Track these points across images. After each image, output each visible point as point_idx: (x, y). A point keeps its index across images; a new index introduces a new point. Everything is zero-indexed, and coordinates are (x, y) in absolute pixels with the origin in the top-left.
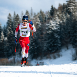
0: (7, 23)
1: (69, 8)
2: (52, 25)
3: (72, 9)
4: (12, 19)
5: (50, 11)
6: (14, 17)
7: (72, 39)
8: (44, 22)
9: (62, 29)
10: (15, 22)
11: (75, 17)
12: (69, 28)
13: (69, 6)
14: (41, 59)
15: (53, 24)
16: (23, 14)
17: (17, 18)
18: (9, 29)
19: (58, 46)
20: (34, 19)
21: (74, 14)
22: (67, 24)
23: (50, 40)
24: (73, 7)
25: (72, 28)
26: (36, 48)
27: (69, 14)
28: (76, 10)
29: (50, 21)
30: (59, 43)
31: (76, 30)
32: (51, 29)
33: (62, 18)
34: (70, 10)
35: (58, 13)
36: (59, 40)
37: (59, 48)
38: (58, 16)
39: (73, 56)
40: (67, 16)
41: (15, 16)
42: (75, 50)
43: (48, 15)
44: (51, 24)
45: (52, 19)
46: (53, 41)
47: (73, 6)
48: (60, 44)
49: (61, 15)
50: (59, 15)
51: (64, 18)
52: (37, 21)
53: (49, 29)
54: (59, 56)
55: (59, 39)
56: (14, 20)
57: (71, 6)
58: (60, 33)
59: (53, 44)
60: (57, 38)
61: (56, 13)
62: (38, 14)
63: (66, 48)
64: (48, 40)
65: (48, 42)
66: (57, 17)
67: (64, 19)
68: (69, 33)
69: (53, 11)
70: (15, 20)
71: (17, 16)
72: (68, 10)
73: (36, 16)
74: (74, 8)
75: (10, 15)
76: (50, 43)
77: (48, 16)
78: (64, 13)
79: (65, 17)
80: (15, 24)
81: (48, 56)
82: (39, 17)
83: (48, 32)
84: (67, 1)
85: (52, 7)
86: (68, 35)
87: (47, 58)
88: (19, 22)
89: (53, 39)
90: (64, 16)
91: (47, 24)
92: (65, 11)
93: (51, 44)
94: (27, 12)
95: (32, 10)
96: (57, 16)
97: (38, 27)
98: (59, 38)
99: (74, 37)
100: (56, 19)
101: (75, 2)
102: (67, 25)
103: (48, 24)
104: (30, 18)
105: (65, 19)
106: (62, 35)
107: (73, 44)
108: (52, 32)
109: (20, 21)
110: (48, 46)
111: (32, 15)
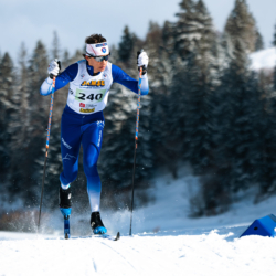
1: (184, 36)
2: (125, 93)
3: (195, 40)
5: (117, 47)
7: (192, 145)
9: (159, 110)
12: (182, 106)
13: (185, 29)
16: (24, 53)
17: (4, 65)
19: (142, 166)
21: (199, 57)
22: (177, 91)
23: (116, 145)
24: (198, 36)
25: (192, 108)
27: (183, 59)
28: (206, 45)
30: (145, 158)
31: (206, 115)
32: (118, 109)
33: (158, 71)
34: (186, 44)
36: (146, 146)
37: (145, 174)
39: (193, 202)
40: (176, 65)
42: (200, 181)
44: (119, 91)
46: (127, 149)
47: (199, 31)
48: (150, 158)
49: (154, 62)
51: (165, 72)
53: (114, 108)
54: (145, 200)
55: (148, 143)
57: (192, 32)
58: (151, 122)
59: (125, 160)
62: (78, 53)
63: (170, 175)
64: (110, 144)
65: (110, 152)
67: (165, 76)
68: (182, 122)
69: (128, 47)
72: (182, 46)
73: (71, 60)
74: (202, 38)
76: (114, 157)
78: (165, 53)
79: (168, 69)
83: (109, 118)
84: (177, 15)
85: (126, 30)
86: (179, 129)
88: (10, 79)
89: (125, 142)
90: (165, 64)
92: (169, 48)
93: (120, 158)
94: (40, 47)
95: (56, 41)
98: (147, 138)
99: (198, 138)
101: (206, 18)
102: (174, 94)
105: (168, 74)
106: (158, 130)
107: (194, 161)
108: (123, 117)
109: (13, 77)
110: (109, 165)
111: (56, 57)
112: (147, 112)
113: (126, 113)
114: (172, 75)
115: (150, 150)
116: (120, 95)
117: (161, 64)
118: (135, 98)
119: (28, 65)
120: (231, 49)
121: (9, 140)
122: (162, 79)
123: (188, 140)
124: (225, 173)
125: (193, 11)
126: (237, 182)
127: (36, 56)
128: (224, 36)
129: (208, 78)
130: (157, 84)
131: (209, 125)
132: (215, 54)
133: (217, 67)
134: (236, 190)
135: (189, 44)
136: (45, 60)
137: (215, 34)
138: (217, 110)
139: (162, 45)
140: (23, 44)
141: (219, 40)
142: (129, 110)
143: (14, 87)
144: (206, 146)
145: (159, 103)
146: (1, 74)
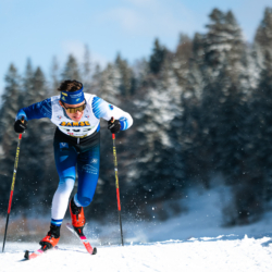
0: (4, 97)
1: (214, 47)
2: (157, 104)
3: (225, 51)
5: (148, 59)
6: (26, 77)
7: (224, 155)
10: (31, 93)
11: (235, 80)
13: (215, 40)
15: (160, 101)
16: (55, 67)
17: (36, 79)
18: (9, 117)
20: (96, 83)
22: (208, 102)
24: (228, 47)
27: (214, 70)
28: (236, 56)
29: (147, 92)
32: (150, 121)
33: (189, 83)
34: (216, 55)
35: (176, 65)
36: (177, 158)
38: (177, 74)
39: (226, 211)
40: (206, 76)
41: (30, 74)
42: (232, 191)
43: (142, 71)
44: (150, 102)
45: (154, 86)
46: (158, 160)
47: (229, 42)
48: (182, 169)
49: (185, 73)
50: (180, 72)
51: (196, 83)
52: (105, 92)
53: (146, 120)
54: (178, 211)
56: (26, 86)
57: (222, 43)
58: (183, 133)
59: (157, 172)
61: (168, 65)
62: (109, 67)
64: (143, 155)
66: (172, 81)
67: (196, 87)
69: (159, 60)
70: (31, 86)
71: (39, 73)
72: (213, 57)
73: (102, 74)
74: (232, 50)
75: (12, 69)
78: (195, 65)
79: (199, 80)
83: (141, 130)
84: (207, 26)
85: (157, 43)
88: (42, 93)
89: (157, 153)
90: (196, 75)
91: (137, 103)
92: (199, 60)
93: (152, 169)
94: (72, 61)
95: (87, 54)
96: (171, 77)
100: (170, 84)
101: (236, 29)
103: (144, 104)
105: (199, 85)
109: (46, 91)
110: (142, 177)
111: (87, 70)
112: (176, 124)
113: (159, 125)
114: (204, 85)
115: (182, 161)
116: (150, 107)
117: (191, 75)
118: (166, 109)
119: (60, 79)
120: (261, 59)
121: (43, 154)
122: (192, 90)
123: (219, 150)
124: (257, 182)
125: (223, 22)
126: (269, 191)
127: (68, 69)
128: (254, 47)
129: (239, 88)
130: (188, 95)
131: (239, 135)
132: (245, 64)
133: (247, 77)
134: (268, 199)
135: (219, 55)
136: (76, 74)
137: (244, 45)
138: (248, 120)
139: (192, 57)
140: (55, 58)
141: (249, 51)
142: (160, 121)
144: (237, 156)
145: (190, 115)
146: (33, 89)
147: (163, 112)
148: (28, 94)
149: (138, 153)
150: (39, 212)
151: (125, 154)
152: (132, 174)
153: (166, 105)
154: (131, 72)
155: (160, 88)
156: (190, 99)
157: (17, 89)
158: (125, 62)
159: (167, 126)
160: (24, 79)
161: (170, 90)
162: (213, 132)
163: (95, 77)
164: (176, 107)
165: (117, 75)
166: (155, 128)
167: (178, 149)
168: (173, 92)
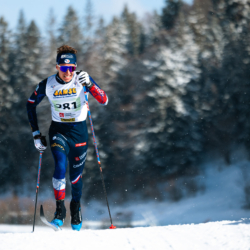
2: (170, 65)
4: (12, 40)
5: (160, 13)
6: (19, 32)
8: (136, 53)
10: (24, 51)
12: (236, 79)
14: (124, 200)
15: (173, 61)
16: (52, 21)
17: (30, 35)
19: (189, 149)
20: (99, 39)
26: (103, 155)
27: (237, 26)
29: (159, 50)
30: (192, 139)
32: (162, 84)
33: (207, 40)
34: (240, 8)
35: (193, 20)
36: (194, 127)
37: (193, 159)
38: (194, 30)
40: (228, 33)
41: (22, 28)
44: (163, 63)
45: (167, 44)
46: (171, 131)
48: (199, 141)
49: (203, 29)
50: (197, 27)
51: (215, 40)
52: (109, 50)
53: (157, 83)
54: (194, 190)
56: (18, 42)
58: (200, 99)
59: (169, 144)
60: (188, 117)
61: (183, 20)
62: (115, 20)
63: (222, 160)
65: (153, 134)
66: (188, 37)
67: (216, 45)
70: (23, 43)
71: (33, 27)
73: (106, 29)
76: (157, 139)
77: (152, 30)
78: (215, 19)
79: (219, 37)
80: (22, 61)
81: (149, 189)
82: (116, 34)
83: (151, 94)
87: (146, 198)
88: (36, 51)
89: (170, 122)
90: (215, 31)
91: (146, 63)
92: (219, 13)
93: (164, 141)
94: (71, 14)
95: (89, 7)
96: (187, 33)
97: (113, 75)
100: (185, 42)
103: (155, 65)
104: (81, 38)
105: (219, 43)
109: (41, 49)
110: (151, 149)
111: (90, 25)
112: (192, 88)
113: (172, 89)
114: (223, 44)
115: (199, 131)
116: (163, 68)
117: (211, 32)
118: (181, 71)
119: (57, 34)
122: (211, 49)
123: (242, 119)
127: (66, 24)
130: (206, 54)
135: (243, 8)
136: (76, 29)
139: (212, 10)
140: (51, 11)
142: (174, 85)
143: (41, 60)
145: (209, 77)
146: (26, 46)
147: (178, 73)
148: (19, 52)
149: (147, 122)
150: (31, 189)
151: (133, 123)
152: (141, 146)
153: (181, 66)
154: (140, 27)
155: (173, 46)
156: (209, 59)
157: (7, 46)
158: (134, 15)
159: (182, 91)
160: (15, 35)
161: (185, 48)
162: (235, 98)
163: (98, 32)
164: (192, 68)
165: (124, 31)
166: (167, 93)
167: (194, 118)
168: (189, 51)
